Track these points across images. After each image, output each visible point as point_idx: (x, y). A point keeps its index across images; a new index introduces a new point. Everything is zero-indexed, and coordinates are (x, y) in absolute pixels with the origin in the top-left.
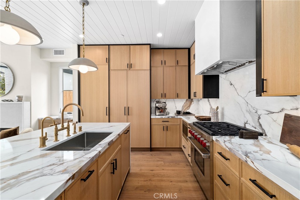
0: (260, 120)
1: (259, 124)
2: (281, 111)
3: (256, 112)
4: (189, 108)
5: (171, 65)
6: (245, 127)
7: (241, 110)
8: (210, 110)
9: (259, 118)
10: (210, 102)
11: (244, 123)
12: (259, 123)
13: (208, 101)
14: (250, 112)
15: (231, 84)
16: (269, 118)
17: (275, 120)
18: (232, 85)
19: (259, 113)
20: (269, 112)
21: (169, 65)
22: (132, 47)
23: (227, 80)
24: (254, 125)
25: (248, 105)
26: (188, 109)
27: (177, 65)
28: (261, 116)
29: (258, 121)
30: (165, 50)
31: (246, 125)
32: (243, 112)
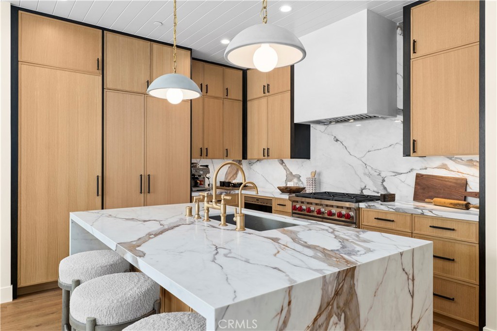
0: (384, 183)
1: (383, 188)
2: (410, 172)
3: (379, 175)
4: (236, 177)
5: (217, 95)
6: (362, 194)
7: (356, 173)
8: (286, 178)
9: (383, 181)
10: (285, 166)
11: (360, 189)
12: (384, 186)
13: (282, 164)
14: (369, 175)
15: (337, 140)
16: (396, 179)
17: (403, 181)
18: (339, 142)
19: (383, 175)
20: (396, 173)
21: (213, 95)
22: (155, 45)
23: (328, 134)
24: (375, 189)
25: (368, 167)
26: (234, 179)
27: (226, 97)
28: (385, 179)
29: (382, 184)
30: (207, 65)
31: (363, 191)
32: (358, 176)
